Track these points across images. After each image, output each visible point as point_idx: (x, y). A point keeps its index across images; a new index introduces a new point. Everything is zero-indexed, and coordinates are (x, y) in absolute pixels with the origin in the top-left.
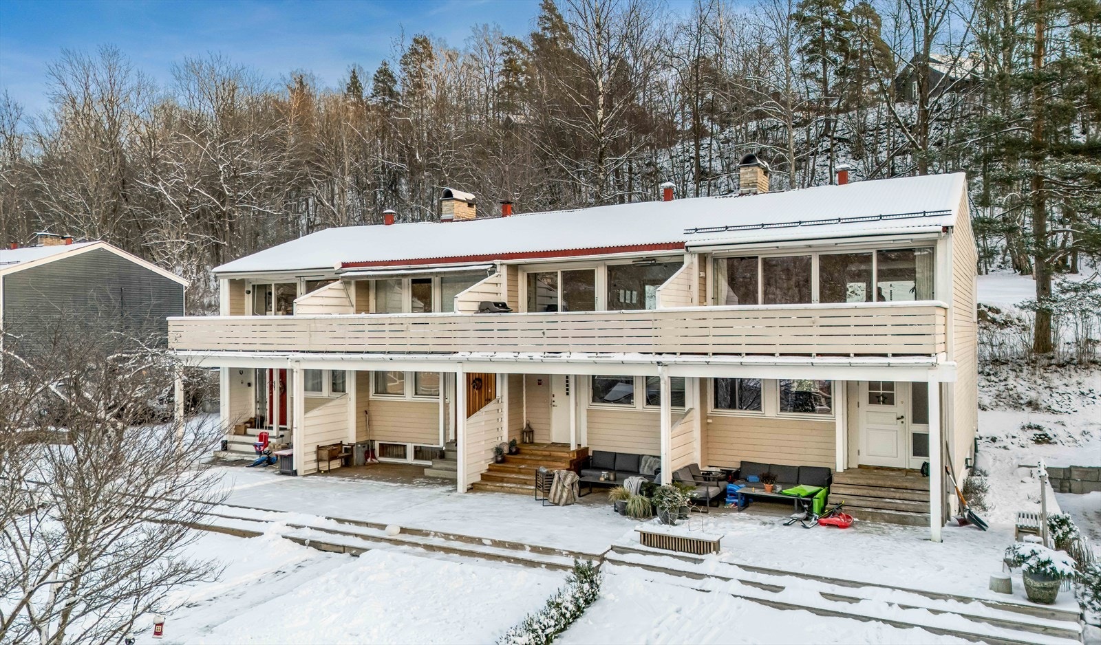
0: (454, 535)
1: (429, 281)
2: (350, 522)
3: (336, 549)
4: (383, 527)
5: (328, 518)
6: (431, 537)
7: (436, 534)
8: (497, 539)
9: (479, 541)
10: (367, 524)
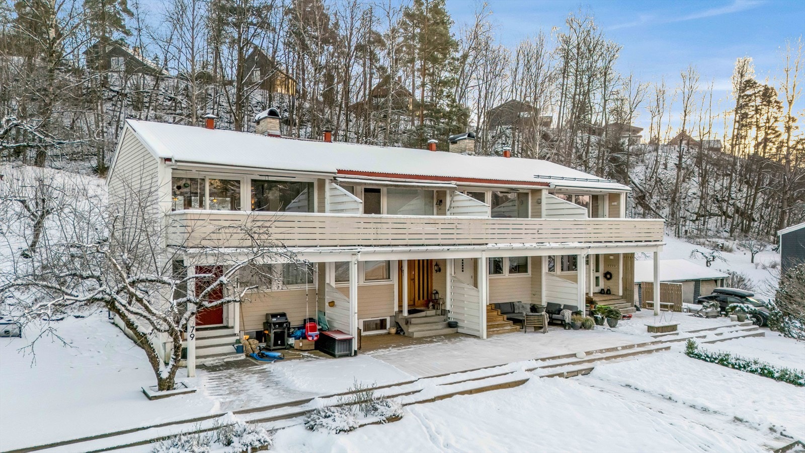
0: (605, 350)
1: (378, 191)
2: (549, 358)
3: (573, 374)
4: (574, 355)
5: (536, 360)
6: (594, 354)
7: (596, 352)
8: (624, 345)
9: (615, 349)
10: (559, 357)
